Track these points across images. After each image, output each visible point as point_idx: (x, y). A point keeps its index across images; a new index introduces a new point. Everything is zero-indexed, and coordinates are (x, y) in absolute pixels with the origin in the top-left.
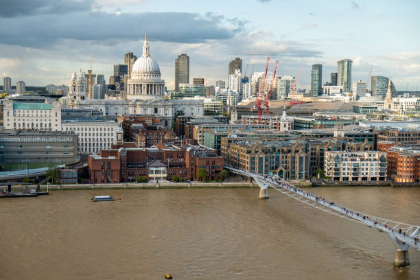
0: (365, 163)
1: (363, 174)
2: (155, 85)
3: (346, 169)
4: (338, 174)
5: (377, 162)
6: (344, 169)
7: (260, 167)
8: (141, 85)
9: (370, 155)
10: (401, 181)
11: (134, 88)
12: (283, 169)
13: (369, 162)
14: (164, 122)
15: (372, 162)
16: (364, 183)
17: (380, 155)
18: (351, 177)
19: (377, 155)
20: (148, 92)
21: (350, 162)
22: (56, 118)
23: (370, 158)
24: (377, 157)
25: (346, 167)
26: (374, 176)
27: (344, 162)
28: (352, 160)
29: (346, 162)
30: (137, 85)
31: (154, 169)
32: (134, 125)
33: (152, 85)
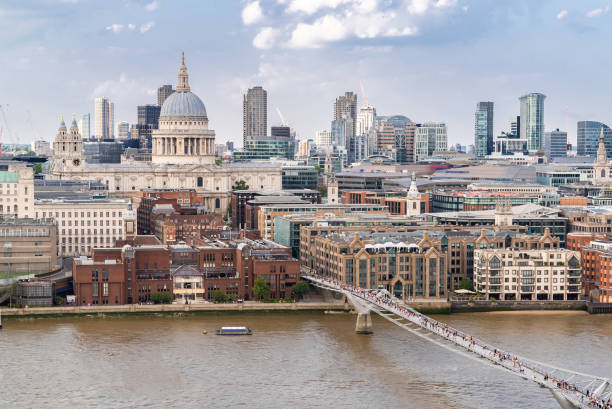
0: (542, 269)
1: (539, 288)
2: (198, 139)
3: (511, 280)
4: (495, 288)
5: (563, 268)
6: (507, 280)
7: (363, 275)
8: (175, 139)
9: (552, 257)
10: (605, 301)
11: (164, 145)
12: (402, 280)
13: (549, 268)
14: (213, 201)
15: (554, 269)
16: (542, 303)
17: (569, 256)
18: (518, 293)
19: (563, 256)
20: (186, 152)
21: (517, 268)
22: (26, 197)
23: (551, 260)
24: (563, 260)
25: (510, 277)
26: (559, 292)
27: (506, 268)
28: (521, 264)
29: (510, 269)
30: (169, 139)
31: (183, 281)
32: (158, 207)
33: (192, 139)
